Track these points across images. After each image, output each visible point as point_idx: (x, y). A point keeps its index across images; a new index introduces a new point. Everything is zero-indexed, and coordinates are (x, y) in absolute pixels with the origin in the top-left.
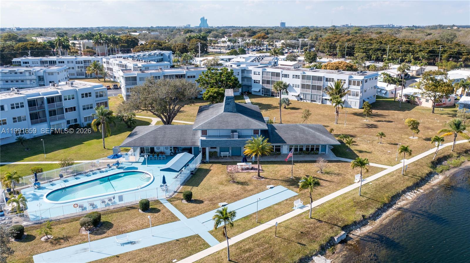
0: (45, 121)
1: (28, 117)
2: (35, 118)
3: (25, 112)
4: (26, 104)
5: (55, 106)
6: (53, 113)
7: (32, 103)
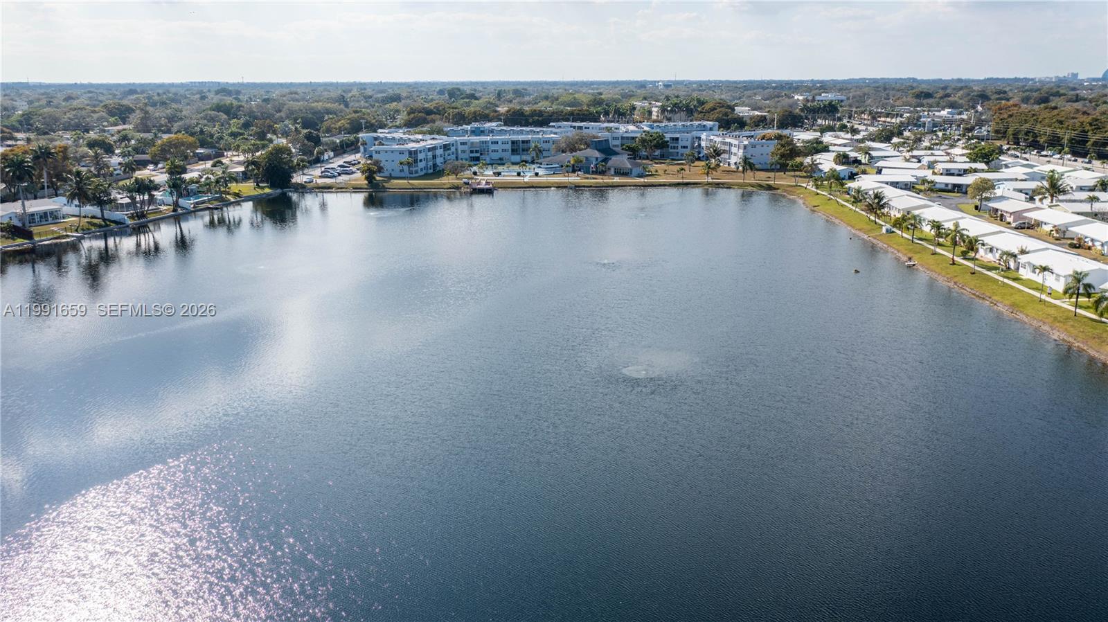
0: (519, 154)
1: (510, 150)
2: (514, 151)
3: (509, 147)
4: (510, 143)
5: (525, 146)
6: (523, 150)
7: (513, 142)
